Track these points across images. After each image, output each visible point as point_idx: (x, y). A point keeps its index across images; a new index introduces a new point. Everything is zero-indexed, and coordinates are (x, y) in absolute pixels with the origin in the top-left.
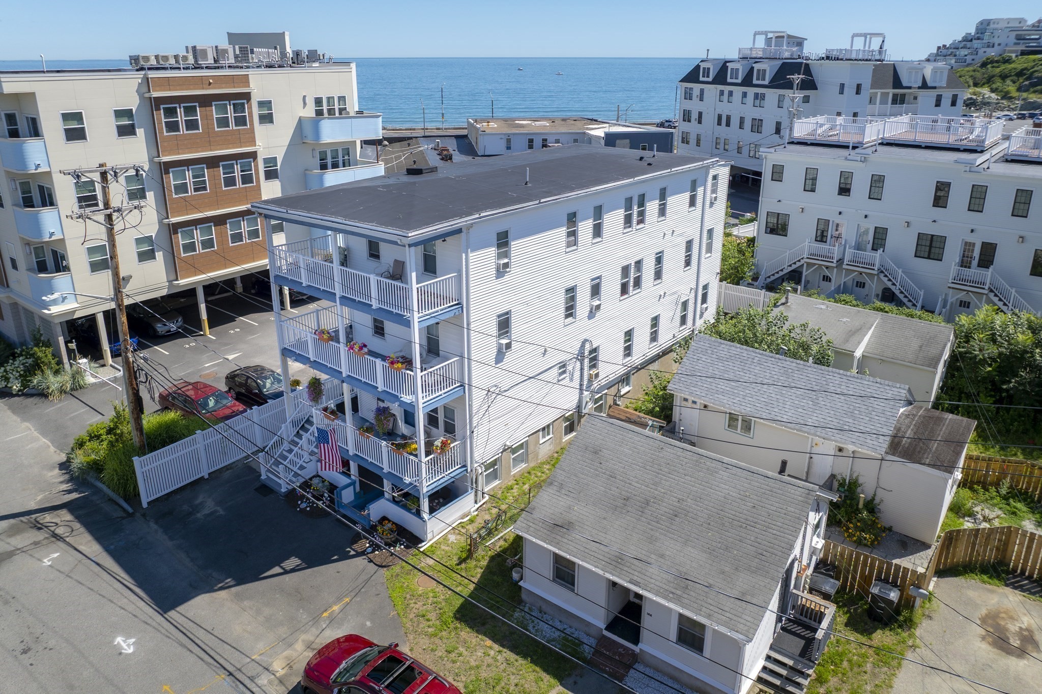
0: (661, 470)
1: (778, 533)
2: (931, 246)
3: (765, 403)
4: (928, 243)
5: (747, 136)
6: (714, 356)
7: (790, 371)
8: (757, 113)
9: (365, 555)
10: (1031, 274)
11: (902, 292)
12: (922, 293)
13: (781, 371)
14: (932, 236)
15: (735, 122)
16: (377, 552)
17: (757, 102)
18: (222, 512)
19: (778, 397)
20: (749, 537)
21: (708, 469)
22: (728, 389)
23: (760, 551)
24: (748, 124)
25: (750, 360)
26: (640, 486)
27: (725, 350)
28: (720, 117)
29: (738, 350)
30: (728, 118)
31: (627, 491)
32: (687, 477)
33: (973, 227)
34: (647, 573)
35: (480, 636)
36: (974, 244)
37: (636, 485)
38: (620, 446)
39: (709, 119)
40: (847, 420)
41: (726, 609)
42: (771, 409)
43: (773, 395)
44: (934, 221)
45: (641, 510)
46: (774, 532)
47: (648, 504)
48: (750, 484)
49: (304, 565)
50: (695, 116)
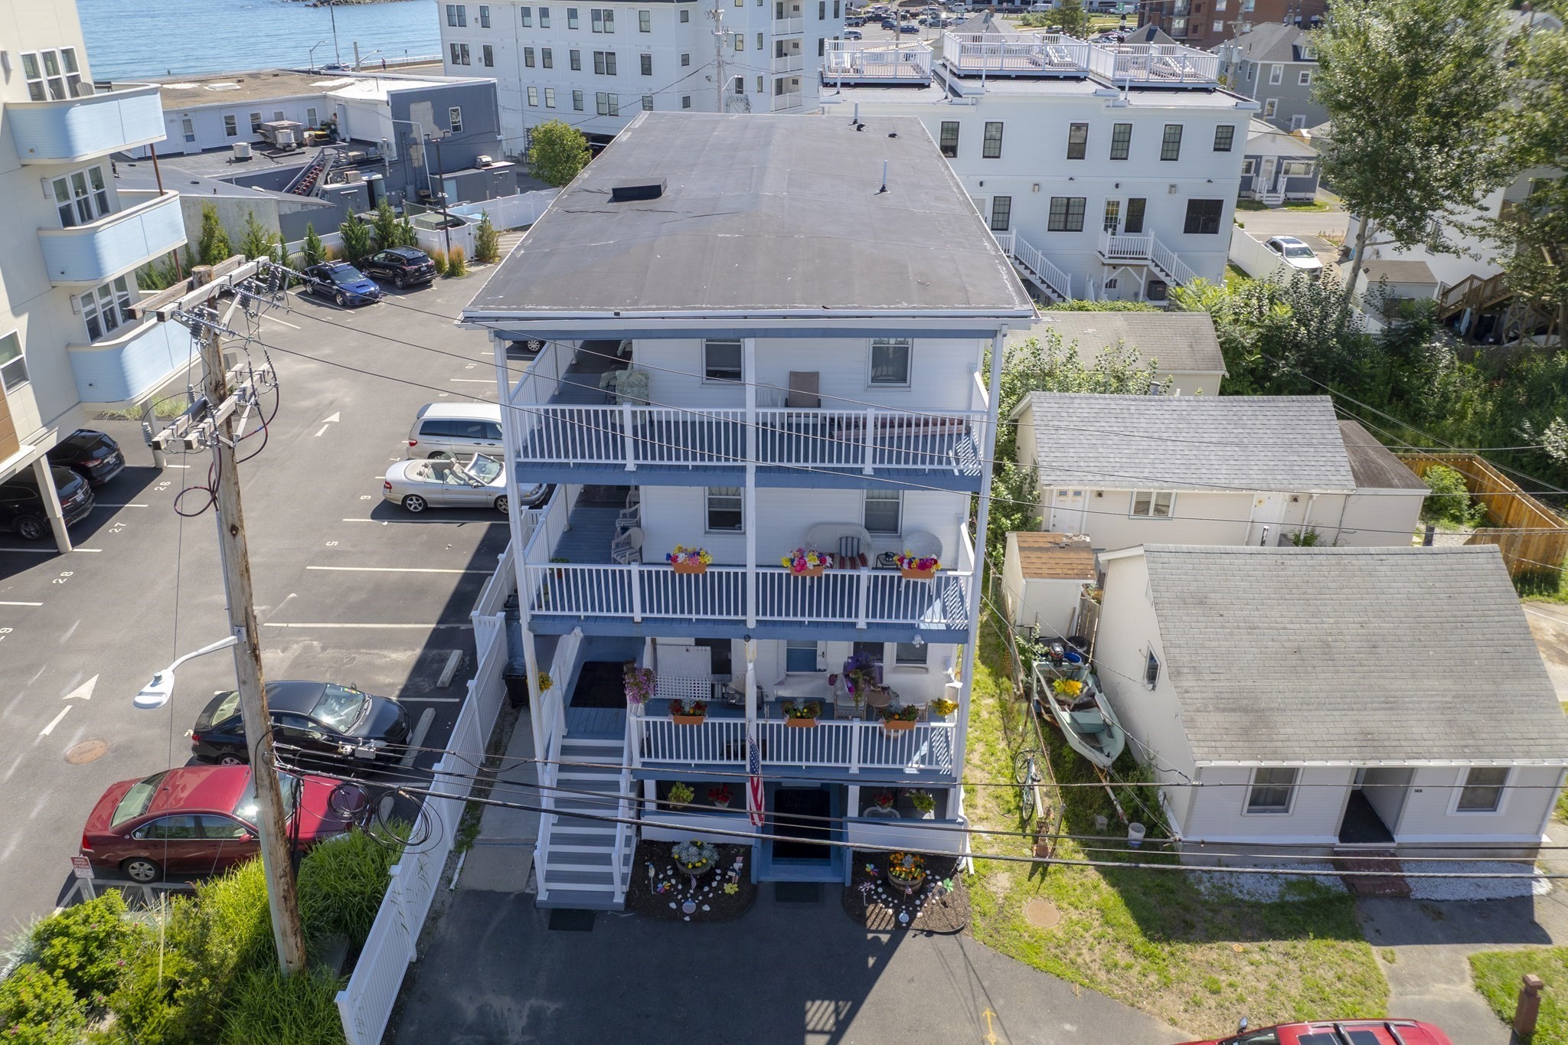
0: (1305, 593)
1: (1501, 619)
2: (1067, 213)
3: (1184, 466)
4: (1064, 211)
5: (588, 81)
6: (1075, 419)
7: (1185, 413)
8: (603, 43)
9: (907, 929)
10: (1186, 231)
11: (1043, 282)
12: (1069, 278)
13: (1175, 417)
14: (1069, 199)
15: (561, 59)
16: (919, 914)
17: (600, 25)
18: (552, 1007)
19: (1194, 452)
20: (1474, 637)
21: (1361, 570)
22: (1124, 460)
23: (1501, 649)
24: (587, 62)
25: (1125, 411)
26: (1298, 626)
27: (1084, 406)
28: (529, 52)
29: (1101, 401)
30: (547, 54)
31: (1289, 640)
32: (1344, 590)
33: (1118, 180)
34: (1416, 737)
35: (1215, 946)
36: (1118, 203)
37: (1292, 626)
38: (1227, 580)
39: (508, 58)
40: (1292, 458)
41: (1534, 736)
42: (1198, 471)
43: (1187, 452)
44: (1071, 179)
45: (1327, 657)
46: (1496, 619)
47: (1329, 646)
48: (1422, 570)
49: (846, 1007)
50: (476, 53)
